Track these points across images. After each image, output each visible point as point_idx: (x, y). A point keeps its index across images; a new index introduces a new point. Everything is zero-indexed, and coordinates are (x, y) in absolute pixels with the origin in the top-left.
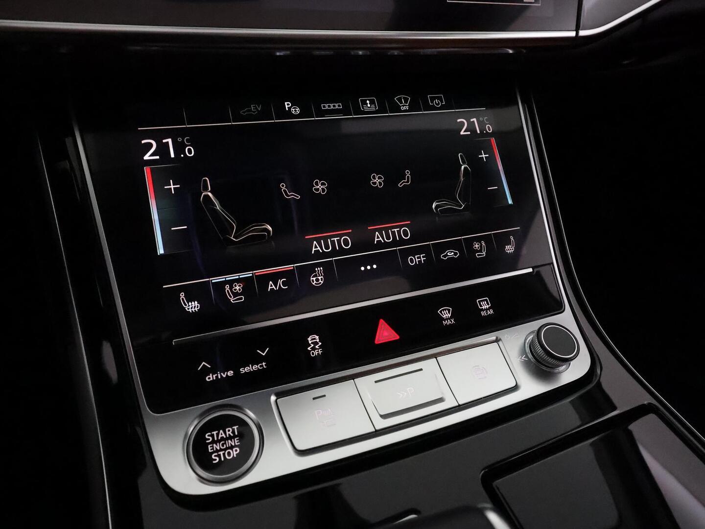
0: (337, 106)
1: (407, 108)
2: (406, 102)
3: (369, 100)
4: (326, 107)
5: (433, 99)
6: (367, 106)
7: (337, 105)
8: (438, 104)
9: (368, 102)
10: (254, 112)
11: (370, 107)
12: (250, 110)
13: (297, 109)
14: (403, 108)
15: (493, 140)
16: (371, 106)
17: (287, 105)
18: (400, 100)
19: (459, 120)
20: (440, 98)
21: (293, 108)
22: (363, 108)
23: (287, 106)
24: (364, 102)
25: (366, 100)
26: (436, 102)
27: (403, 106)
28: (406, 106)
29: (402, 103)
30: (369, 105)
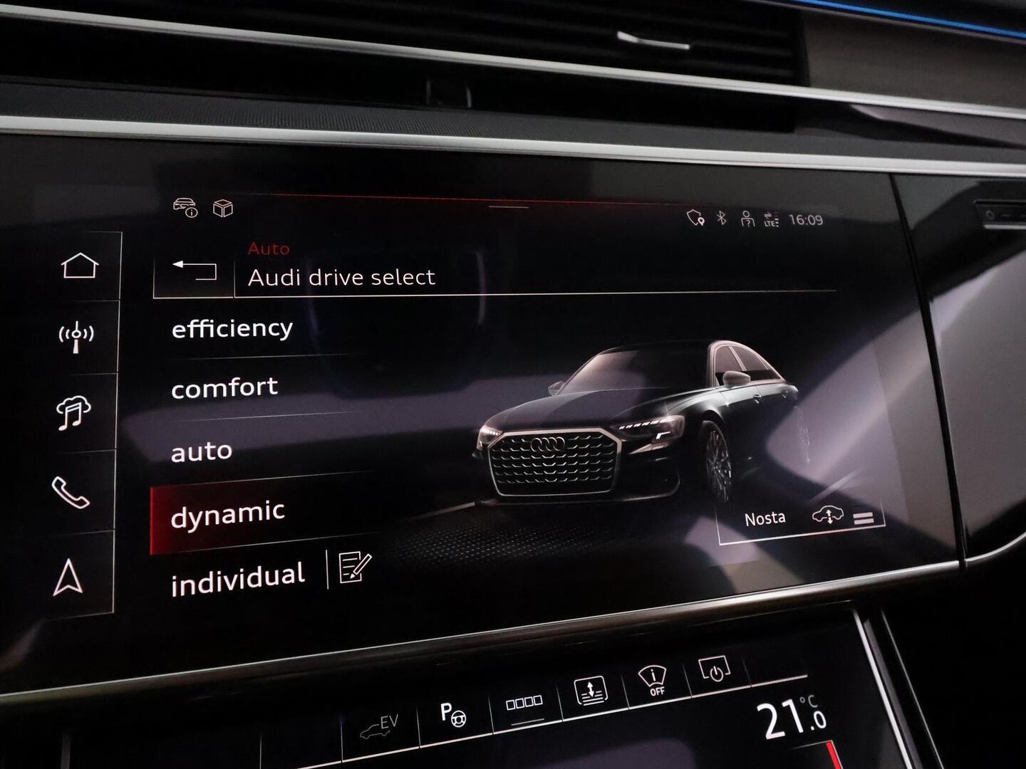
0: (535, 701)
1: (662, 691)
2: (659, 679)
3: (592, 681)
4: (514, 704)
5: (708, 666)
6: (589, 695)
7: (533, 699)
8: (718, 677)
9: (590, 686)
10: (384, 731)
11: (594, 697)
12: (378, 729)
13: (461, 717)
14: (654, 692)
15: (831, 744)
16: (595, 694)
17: (445, 708)
18: (647, 674)
19: (760, 708)
20: (720, 663)
21: (454, 716)
22: (581, 700)
23: (444, 712)
24: (582, 687)
25: (586, 682)
26: (713, 672)
27: (654, 687)
28: (660, 686)
29: (650, 681)
30: (592, 693)
